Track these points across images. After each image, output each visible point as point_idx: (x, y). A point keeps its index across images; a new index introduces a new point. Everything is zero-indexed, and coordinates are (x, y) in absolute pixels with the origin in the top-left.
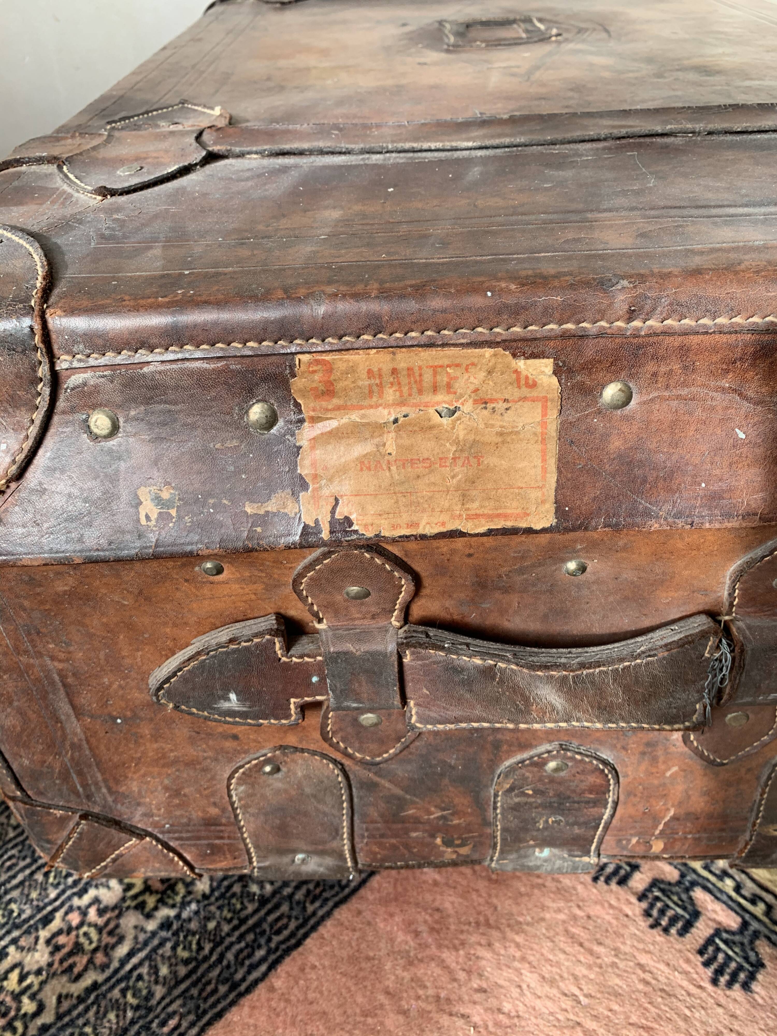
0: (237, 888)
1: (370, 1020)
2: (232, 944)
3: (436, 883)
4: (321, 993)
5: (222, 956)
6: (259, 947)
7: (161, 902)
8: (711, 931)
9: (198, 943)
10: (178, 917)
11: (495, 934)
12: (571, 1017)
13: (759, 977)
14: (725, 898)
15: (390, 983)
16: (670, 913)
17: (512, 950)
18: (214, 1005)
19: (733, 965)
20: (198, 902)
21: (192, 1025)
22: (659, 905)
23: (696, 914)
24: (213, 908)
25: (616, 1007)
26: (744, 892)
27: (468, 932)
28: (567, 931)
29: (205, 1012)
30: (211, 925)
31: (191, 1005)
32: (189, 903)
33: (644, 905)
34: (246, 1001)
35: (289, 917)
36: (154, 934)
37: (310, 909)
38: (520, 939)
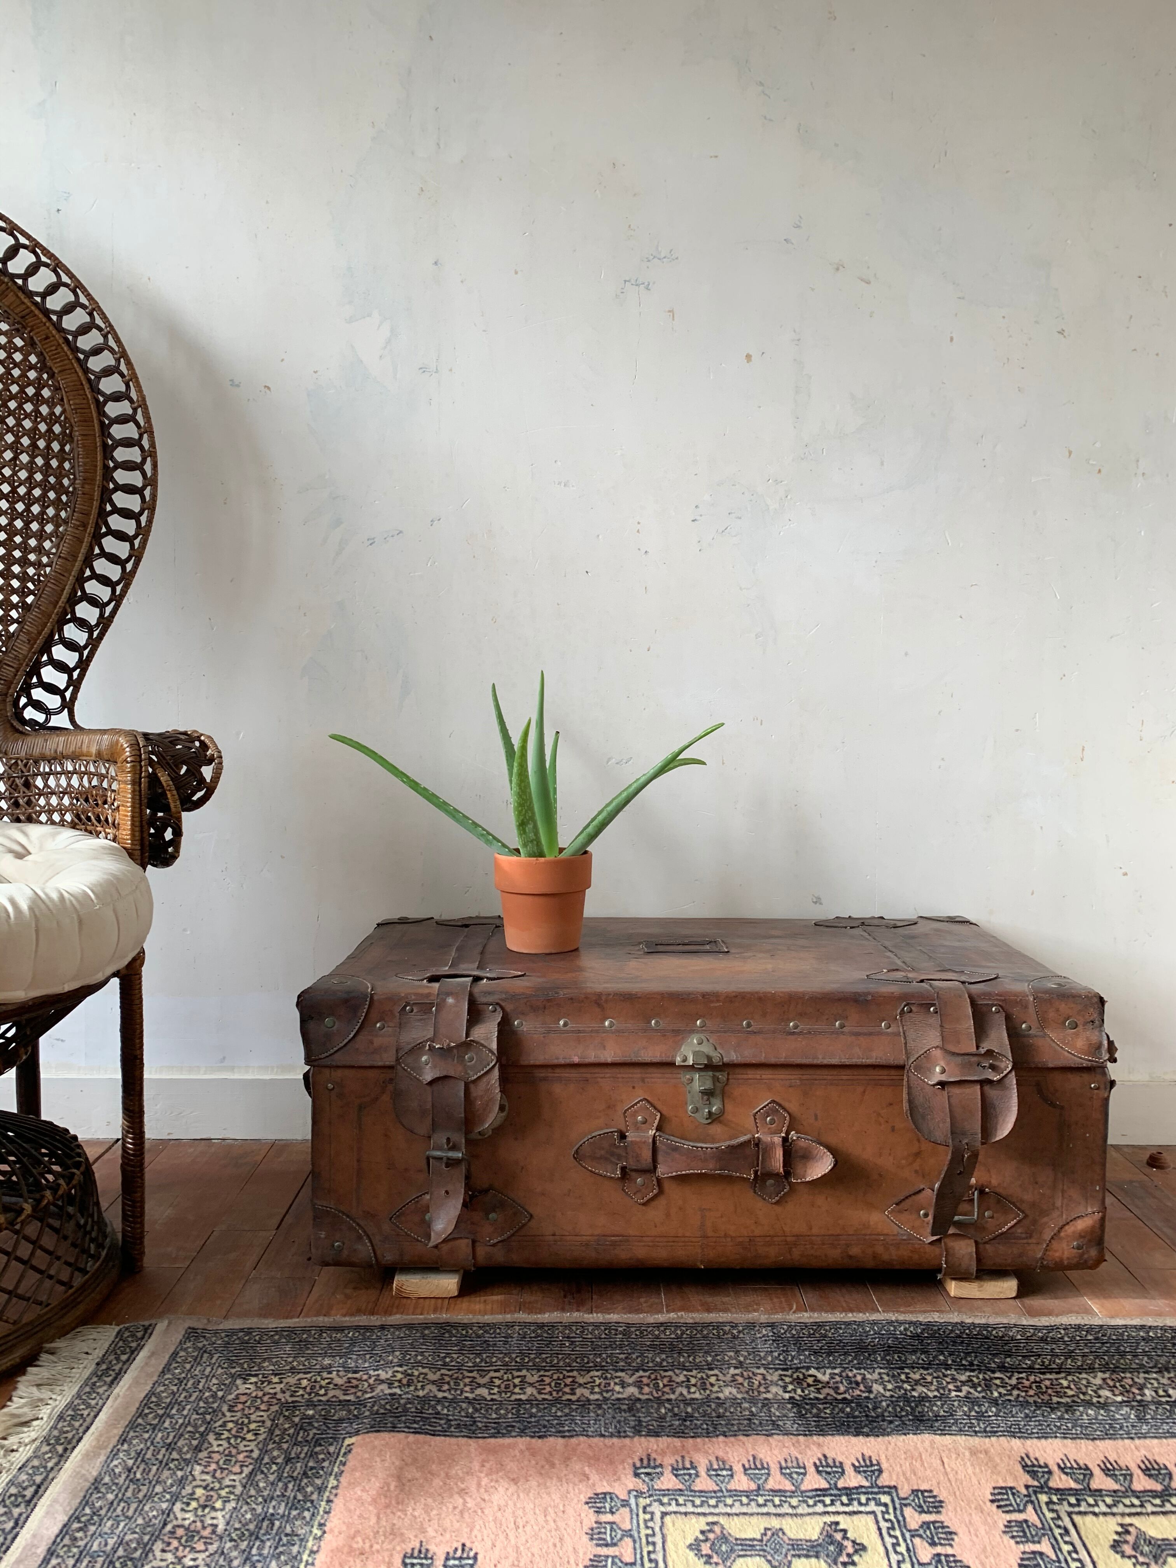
0: (433, 1403)
4: (422, 1453)
6: (418, 1424)
9: (398, 1407)
10: (400, 1395)
11: (515, 1488)
14: (638, 1550)
15: (452, 1472)
16: (603, 1536)
22: (603, 1530)
23: (615, 1545)
27: (505, 1479)
30: (409, 1406)
31: (373, 1423)
33: (595, 1526)
38: (522, 1495)
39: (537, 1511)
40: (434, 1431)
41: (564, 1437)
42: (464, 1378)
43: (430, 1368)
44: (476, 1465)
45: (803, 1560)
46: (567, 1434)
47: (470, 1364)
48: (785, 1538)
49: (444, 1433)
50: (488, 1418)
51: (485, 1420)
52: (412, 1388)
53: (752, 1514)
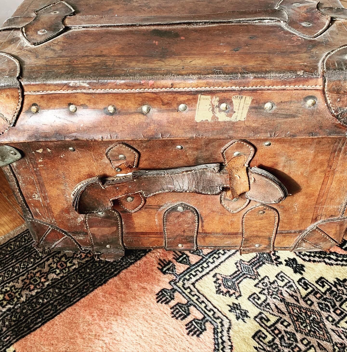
0: (34, 300)
1: (72, 340)
2: (31, 317)
3: (103, 301)
4: (58, 332)
5: (27, 320)
6: (39, 318)
7: (9, 303)
8: (192, 319)
9: (19, 316)
10: (13, 308)
11: (119, 317)
12: (138, 342)
13: (203, 333)
14: (200, 309)
15: (81, 330)
16: (180, 313)
17: (124, 322)
18: (22, 334)
19: (196, 329)
20: (21, 304)
21: (14, 339)
22: (177, 310)
23: (189, 314)
24: (26, 306)
25: (153, 340)
26: (207, 308)
27: (110, 316)
28: (143, 317)
29: (19, 335)
30: (24, 311)
31: (14, 333)
32: (18, 304)
33: (172, 310)
34: (33, 333)
35: (51, 310)
36: (5, 312)
37: (59, 308)
38: (127, 319)
39: (141, 321)
40: (51, 315)
41: (115, 275)
42: (35, 275)
43: (12, 281)
44: (89, 318)
45: (260, 268)
46: (115, 273)
47: (30, 265)
48: (247, 263)
49: (57, 312)
50: (70, 289)
51: (69, 291)
52: (16, 300)
53: (225, 261)
